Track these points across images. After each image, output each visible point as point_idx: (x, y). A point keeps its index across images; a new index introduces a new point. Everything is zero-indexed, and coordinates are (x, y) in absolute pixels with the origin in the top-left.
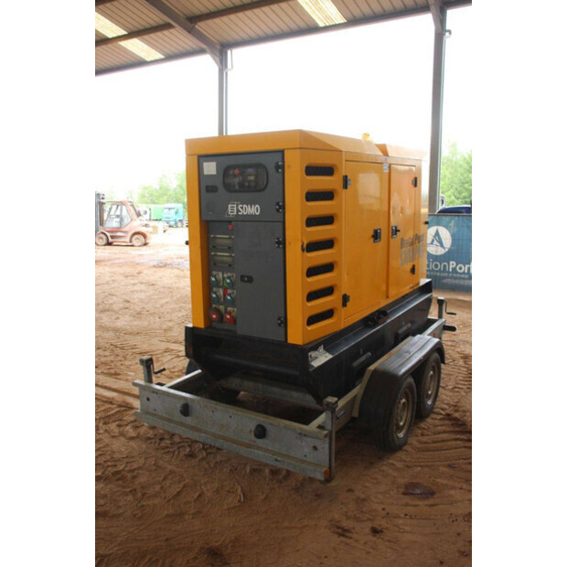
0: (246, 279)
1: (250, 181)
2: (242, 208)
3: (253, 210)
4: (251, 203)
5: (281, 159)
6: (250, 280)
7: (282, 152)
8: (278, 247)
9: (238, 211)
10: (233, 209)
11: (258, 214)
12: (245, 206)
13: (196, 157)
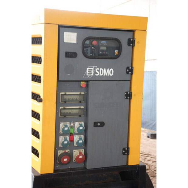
0: (99, 124)
1: (103, 51)
2: (99, 71)
3: (108, 72)
4: (107, 67)
5: (132, 37)
6: (102, 124)
7: (133, 32)
8: (127, 98)
9: (95, 73)
10: (90, 72)
11: (111, 75)
12: (101, 69)
13: (57, 27)
